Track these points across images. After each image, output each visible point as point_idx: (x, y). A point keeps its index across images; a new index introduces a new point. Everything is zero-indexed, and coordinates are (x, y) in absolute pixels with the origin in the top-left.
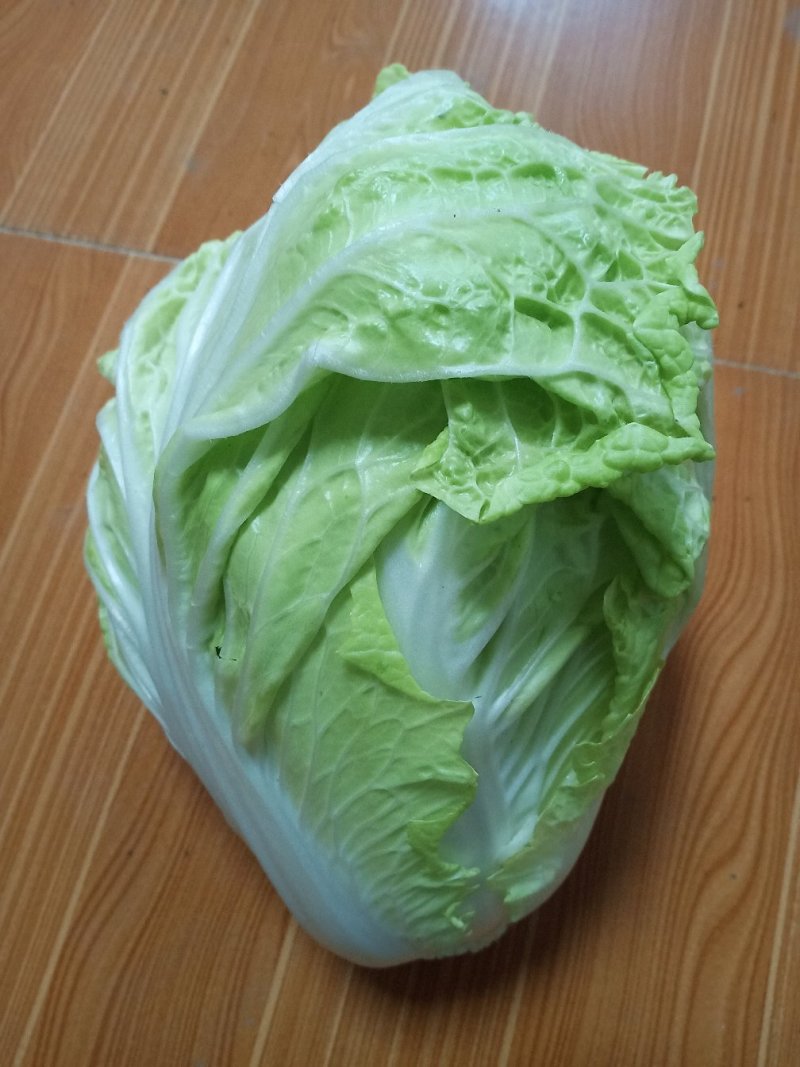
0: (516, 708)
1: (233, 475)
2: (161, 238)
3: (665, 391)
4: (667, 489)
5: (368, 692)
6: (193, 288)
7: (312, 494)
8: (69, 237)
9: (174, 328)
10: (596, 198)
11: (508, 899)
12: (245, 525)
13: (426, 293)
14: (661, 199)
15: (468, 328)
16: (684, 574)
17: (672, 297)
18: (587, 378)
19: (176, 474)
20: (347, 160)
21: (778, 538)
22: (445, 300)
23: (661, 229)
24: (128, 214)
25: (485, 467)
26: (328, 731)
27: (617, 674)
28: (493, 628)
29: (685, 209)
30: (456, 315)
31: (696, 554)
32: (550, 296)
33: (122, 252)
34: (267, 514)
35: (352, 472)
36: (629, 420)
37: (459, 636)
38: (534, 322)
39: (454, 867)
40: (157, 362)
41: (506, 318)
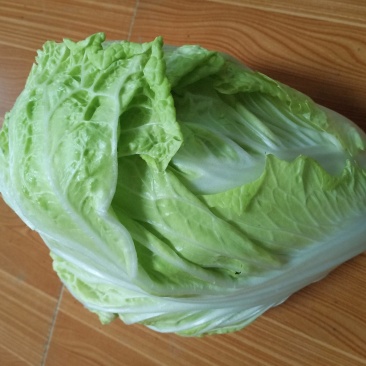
0: (271, 136)
1: (155, 258)
2: (52, 295)
3: (131, 57)
4: (175, 61)
5: (259, 203)
6: (72, 275)
7: (166, 222)
8: (48, 338)
9: (90, 285)
10: (44, 84)
11: (362, 149)
12: (179, 254)
13: (78, 159)
14: (47, 57)
15: (95, 141)
16: (214, 55)
17: (90, 53)
18: (122, 91)
19: (153, 284)
20: (19, 194)
21: (206, 23)
22: (82, 151)
23: (61, 57)
24: (40, 309)
25: (159, 139)
26: (277, 224)
27: (259, 92)
28: (233, 144)
29: (53, 47)
30: (89, 147)
31: (205, 50)
32: (85, 106)
33: (57, 313)
34: (174, 243)
35: (157, 202)
36: (142, 74)
37: (236, 159)
38: (95, 113)
39: (345, 171)
40: (103, 293)
41: (93, 124)
